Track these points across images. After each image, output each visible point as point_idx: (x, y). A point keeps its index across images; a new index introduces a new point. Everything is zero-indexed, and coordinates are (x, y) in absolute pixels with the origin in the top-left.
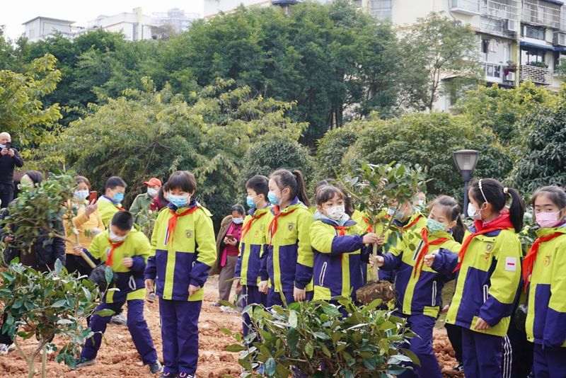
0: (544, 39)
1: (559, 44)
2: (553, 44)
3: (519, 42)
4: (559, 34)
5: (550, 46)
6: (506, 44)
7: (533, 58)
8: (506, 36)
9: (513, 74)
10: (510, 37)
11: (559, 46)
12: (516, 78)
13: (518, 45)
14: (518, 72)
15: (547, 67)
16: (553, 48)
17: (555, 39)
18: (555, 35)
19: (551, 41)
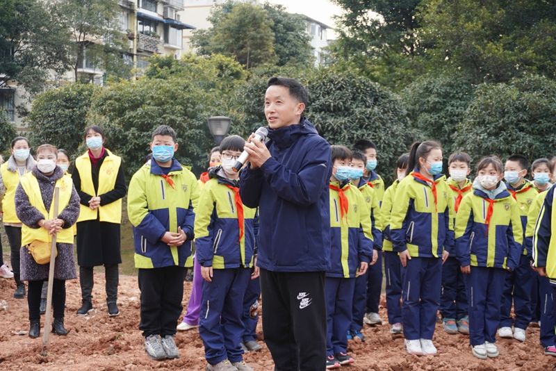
0: (156, 11)
1: (169, 17)
2: (163, 17)
3: (136, 12)
4: (169, 9)
5: (161, 18)
6: (125, 13)
7: (147, 28)
8: (125, 6)
9: (132, 41)
10: (129, 7)
11: (168, 19)
12: (134, 46)
13: (136, 15)
14: (135, 40)
15: (159, 37)
16: (164, 21)
17: (165, 12)
18: (165, 9)
19: (162, 14)
